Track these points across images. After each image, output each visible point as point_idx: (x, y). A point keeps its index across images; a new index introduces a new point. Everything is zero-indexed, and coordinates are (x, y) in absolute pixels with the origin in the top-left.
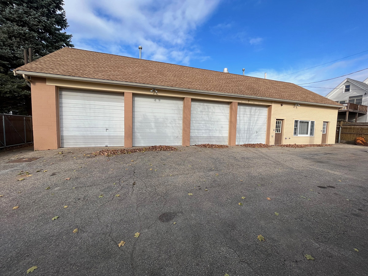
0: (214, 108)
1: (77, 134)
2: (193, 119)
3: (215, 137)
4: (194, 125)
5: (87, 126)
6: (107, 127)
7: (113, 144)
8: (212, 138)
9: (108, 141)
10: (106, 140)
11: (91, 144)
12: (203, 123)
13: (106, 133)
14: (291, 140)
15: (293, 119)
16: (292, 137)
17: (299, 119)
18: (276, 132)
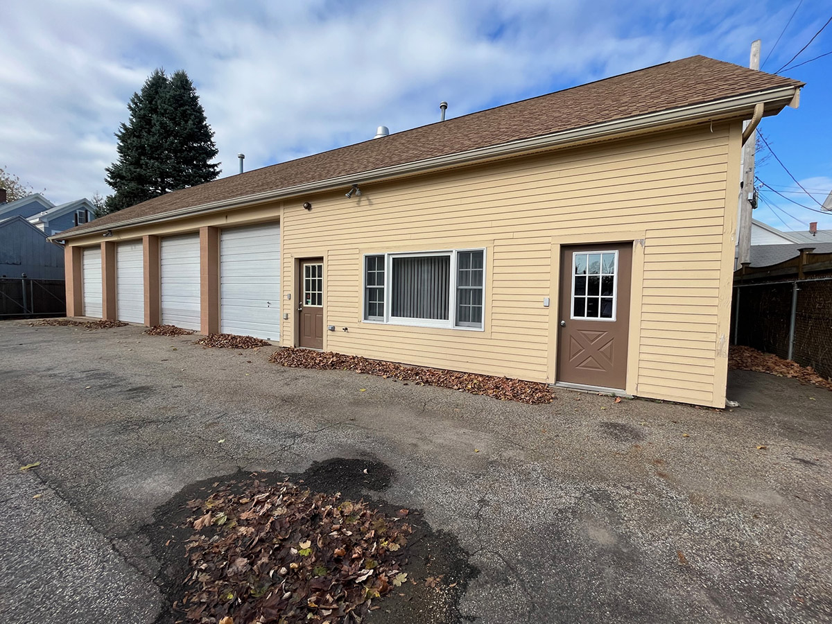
2: (166, 276)
4: (167, 286)
14: (354, 335)
15: (357, 251)
16: (356, 325)
17: (388, 248)
18: (307, 303)
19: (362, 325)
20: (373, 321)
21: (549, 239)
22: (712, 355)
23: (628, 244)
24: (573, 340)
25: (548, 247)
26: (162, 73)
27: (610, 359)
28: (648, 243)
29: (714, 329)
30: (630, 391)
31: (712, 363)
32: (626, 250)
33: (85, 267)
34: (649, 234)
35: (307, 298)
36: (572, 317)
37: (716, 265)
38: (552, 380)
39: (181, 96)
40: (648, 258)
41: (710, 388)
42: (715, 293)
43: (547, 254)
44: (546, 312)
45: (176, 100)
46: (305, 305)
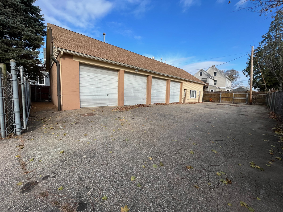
1: (90, 97)
3: (160, 99)
5: (96, 92)
6: (108, 93)
7: (111, 104)
9: (108, 103)
10: (107, 102)
11: (98, 105)
13: (107, 97)
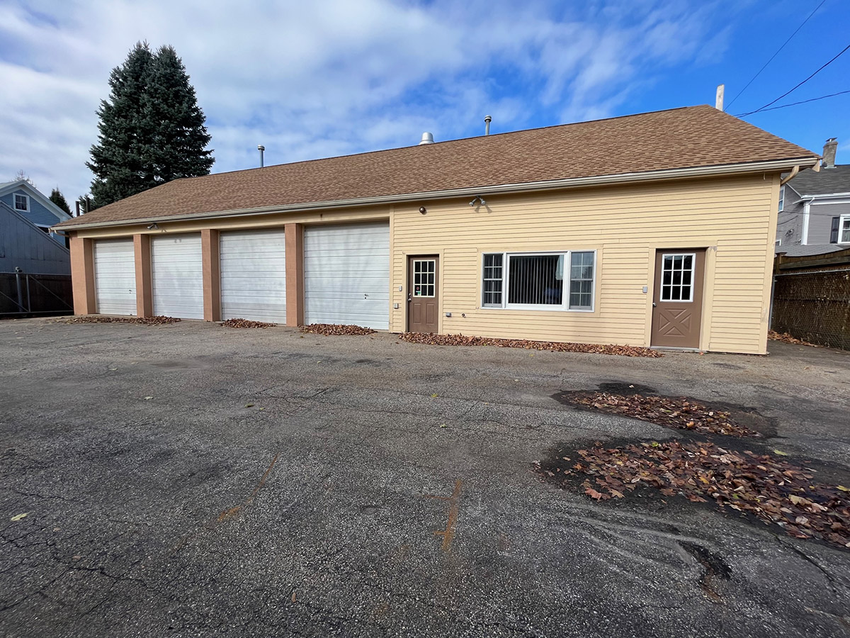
0: (263, 243)
2: (229, 270)
3: (268, 305)
4: (230, 280)
5: (115, 287)
6: (131, 287)
8: (263, 307)
9: (132, 308)
11: (119, 311)
12: (245, 276)
14: (470, 320)
15: (476, 250)
16: (475, 312)
17: (506, 248)
18: (416, 294)
19: (479, 311)
20: (492, 308)
21: (648, 245)
22: (758, 321)
23: (704, 249)
24: (661, 316)
25: (647, 250)
26: (146, 47)
27: (688, 328)
28: (718, 249)
29: (760, 305)
30: (704, 347)
31: (758, 326)
32: (702, 253)
33: (98, 261)
34: (720, 243)
35: (416, 290)
36: (661, 300)
37: (763, 264)
38: (648, 345)
39: (172, 75)
40: (719, 259)
41: (757, 342)
42: (761, 282)
43: (646, 255)
44: (645, 297)
45: (167, 79)
46: (414, 296)
